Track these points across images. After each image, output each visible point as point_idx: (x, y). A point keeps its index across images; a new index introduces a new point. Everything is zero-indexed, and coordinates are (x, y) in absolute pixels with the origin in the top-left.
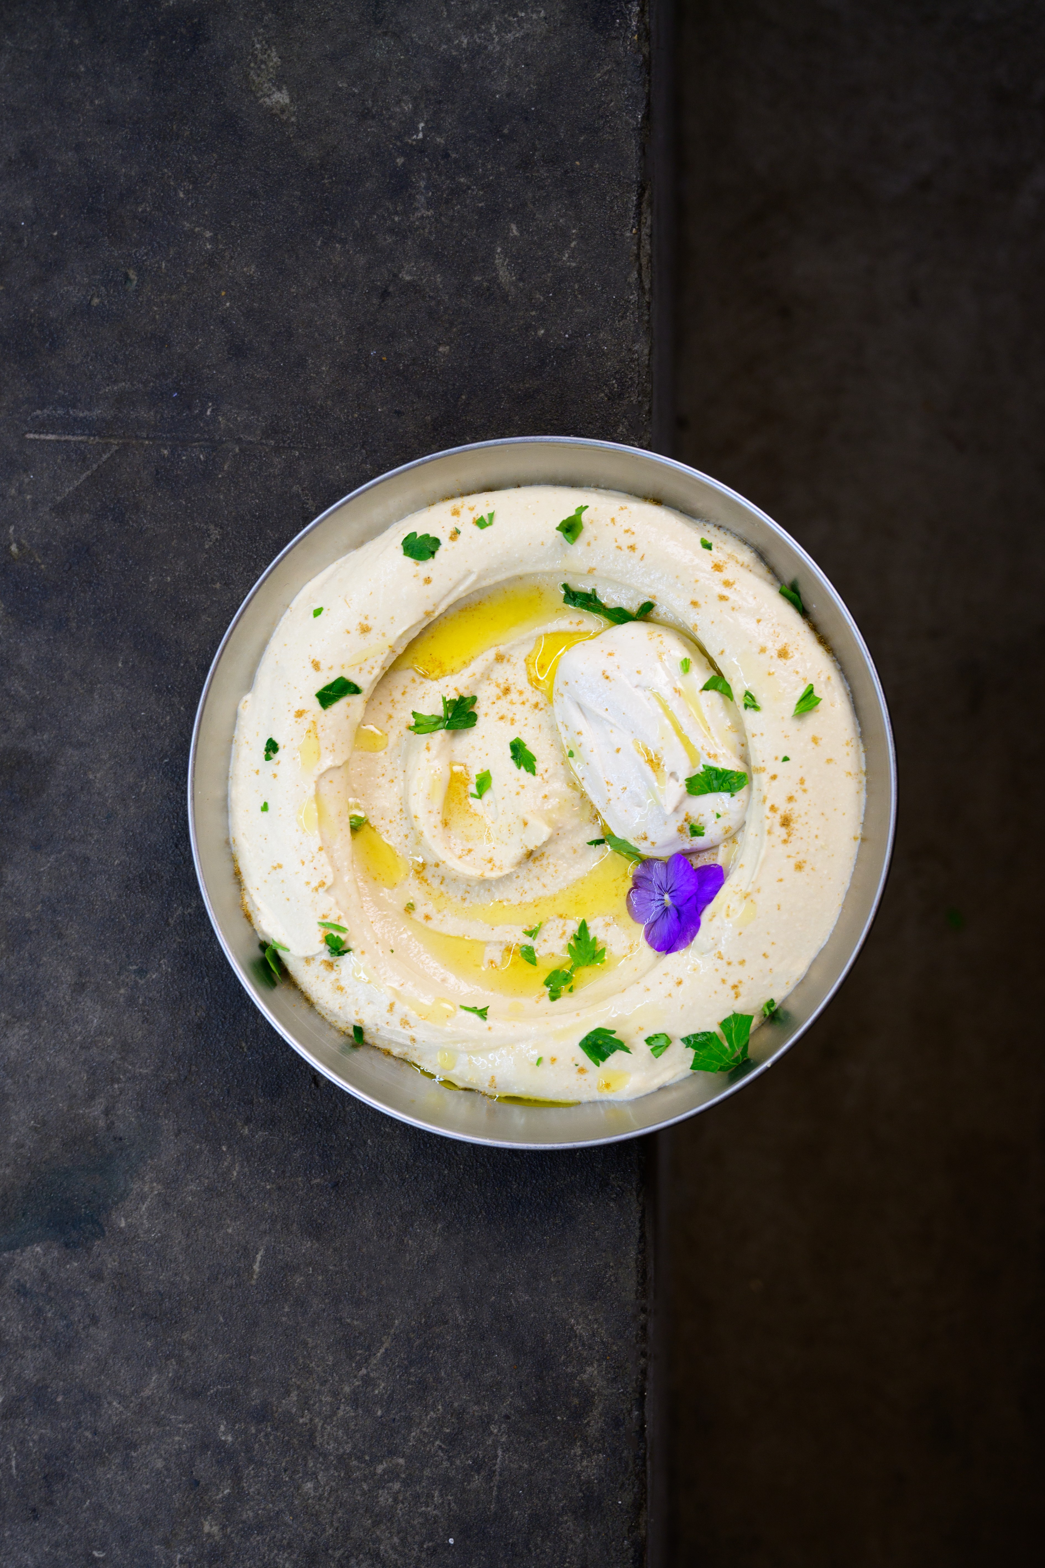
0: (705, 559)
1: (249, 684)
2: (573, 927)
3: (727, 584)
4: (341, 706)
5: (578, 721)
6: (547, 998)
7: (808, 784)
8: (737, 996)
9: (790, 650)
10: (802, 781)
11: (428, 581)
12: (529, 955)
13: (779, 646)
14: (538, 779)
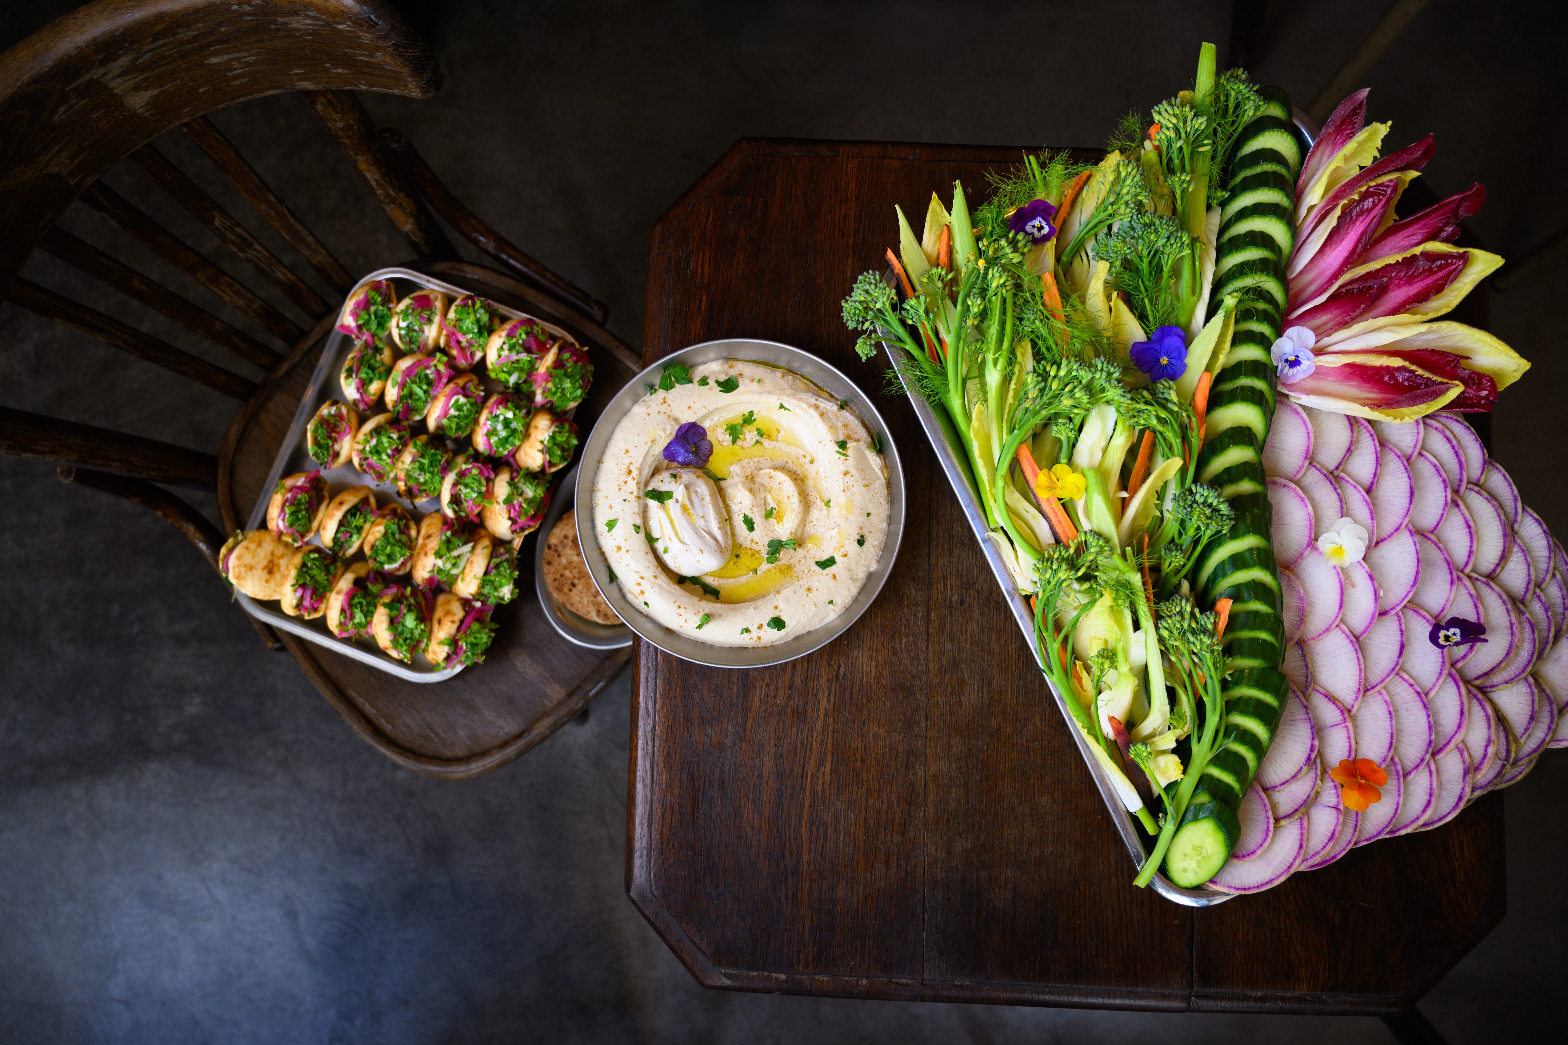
0: (647, 598)
1: (870, 576)
2: (739, 442)
3: (639, 584)
4: (826, 557)
5: (718, 534)
6: (755, 412)
7: (617, 488)
8: (664, 399)
9: (616, 550)
10: (620, 489)
11: (776, 608)
12: (760, 433)
13: (620, 553)
14: (743, 512)
